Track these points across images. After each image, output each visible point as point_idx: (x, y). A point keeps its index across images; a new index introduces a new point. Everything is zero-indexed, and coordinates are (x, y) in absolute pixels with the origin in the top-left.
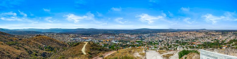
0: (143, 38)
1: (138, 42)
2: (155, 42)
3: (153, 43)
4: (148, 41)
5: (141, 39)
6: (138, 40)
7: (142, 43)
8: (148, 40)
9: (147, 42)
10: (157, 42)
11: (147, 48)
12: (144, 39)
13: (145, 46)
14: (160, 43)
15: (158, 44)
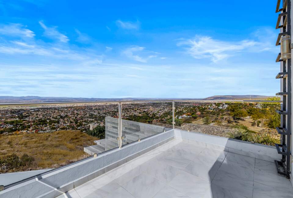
0: (24, 114)
1: (12, 123)
2: (52, 119)
3: (48, 121)
4: (38, 119)
5: (19, 117)
6: (13, 120)
7: (21, 125)
8: (37, 117)
9: (34, 121)
10: (56, 118)
11: (34, 131)
12: (26, 117)
13: (31, 128)
14: (61, 120)
15: (58, 122)
